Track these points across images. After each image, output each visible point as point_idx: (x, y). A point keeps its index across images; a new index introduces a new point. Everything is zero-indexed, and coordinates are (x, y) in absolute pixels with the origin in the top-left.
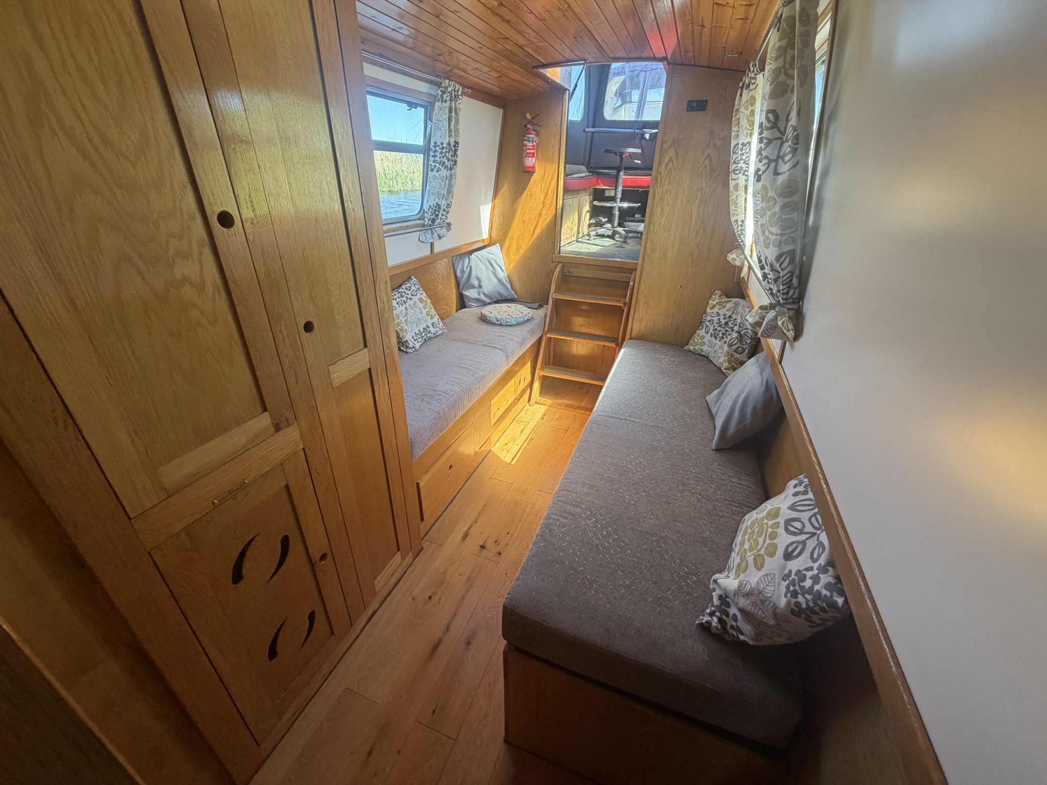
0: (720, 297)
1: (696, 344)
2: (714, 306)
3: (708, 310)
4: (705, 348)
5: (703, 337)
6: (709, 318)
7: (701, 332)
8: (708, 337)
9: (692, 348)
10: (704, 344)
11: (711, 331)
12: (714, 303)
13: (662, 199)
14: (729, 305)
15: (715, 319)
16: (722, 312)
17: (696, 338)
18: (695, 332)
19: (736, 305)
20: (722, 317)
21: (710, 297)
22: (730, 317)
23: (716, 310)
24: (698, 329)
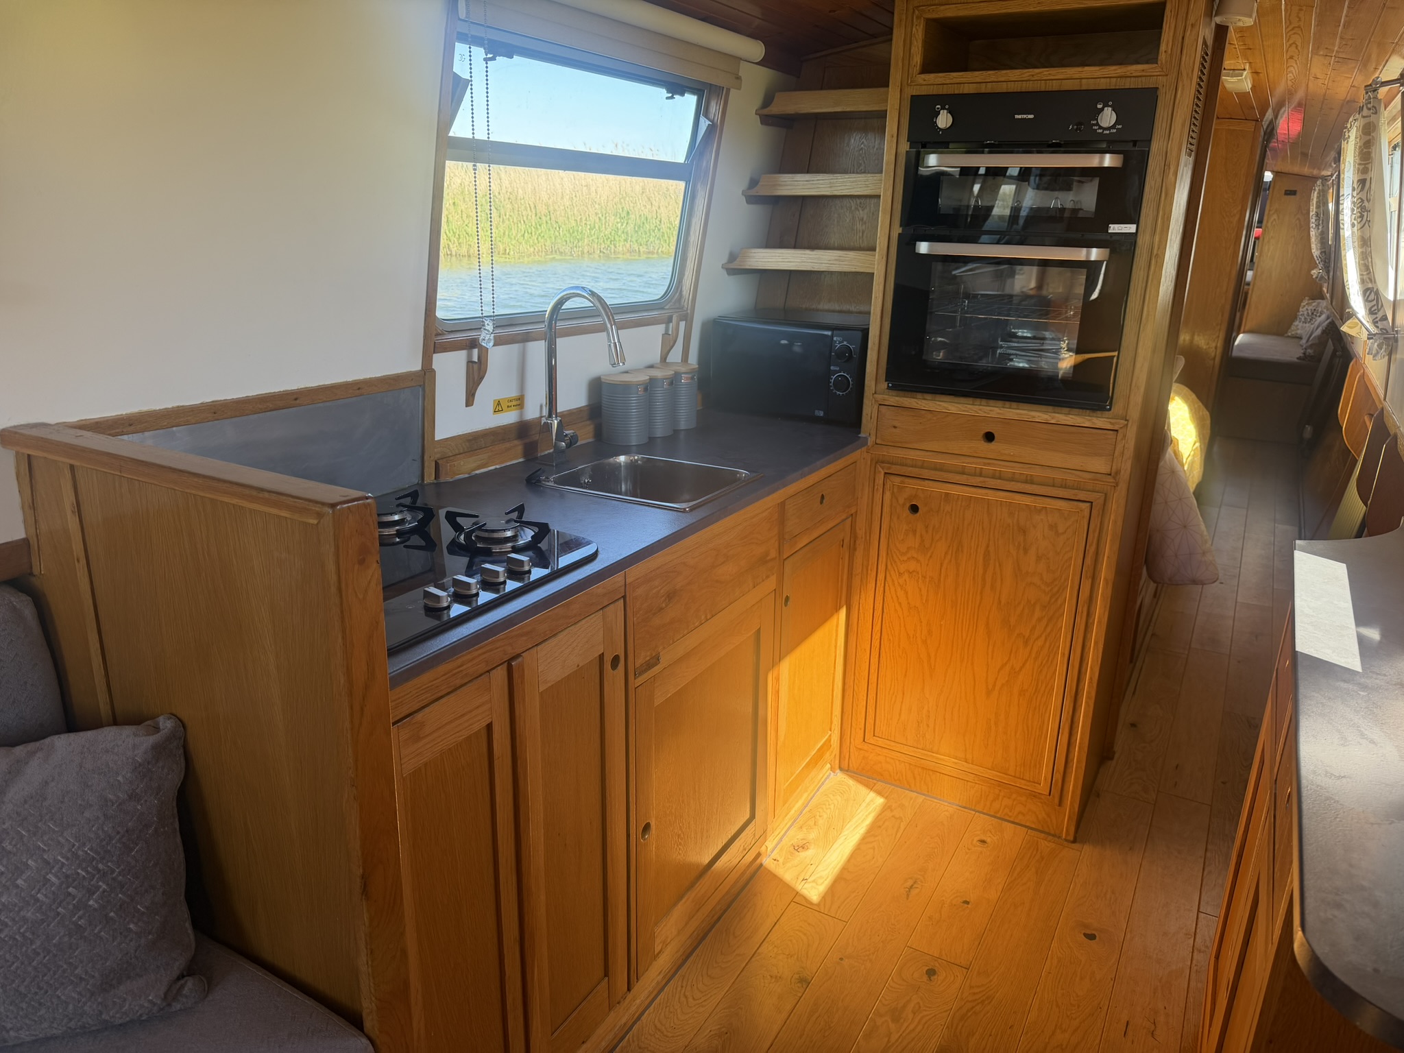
0: (1309, 300)
1: (1293, 331)
2: (1304, 306)
3: (1301, 309)
4: (1299, 332)
5: (1297, 325)
6: (1301, 313)
7: (1296, 323)
8: (1301, 324)
9: (1290, 334)
10: (1298, 329)
11: (1303, 320)
12: (1305, 304)
13: (1269, 242)
14: (1314, 304)
15: (1305, 313)
16: (1310, 308)
17: (1293, 327)
18: (1292, 324)
19: (1319, 303)
20: (1309, 312)
21: (1302, 301)
22: (1315, 310)
23: (1305, 309)
24: (1294, 321)
